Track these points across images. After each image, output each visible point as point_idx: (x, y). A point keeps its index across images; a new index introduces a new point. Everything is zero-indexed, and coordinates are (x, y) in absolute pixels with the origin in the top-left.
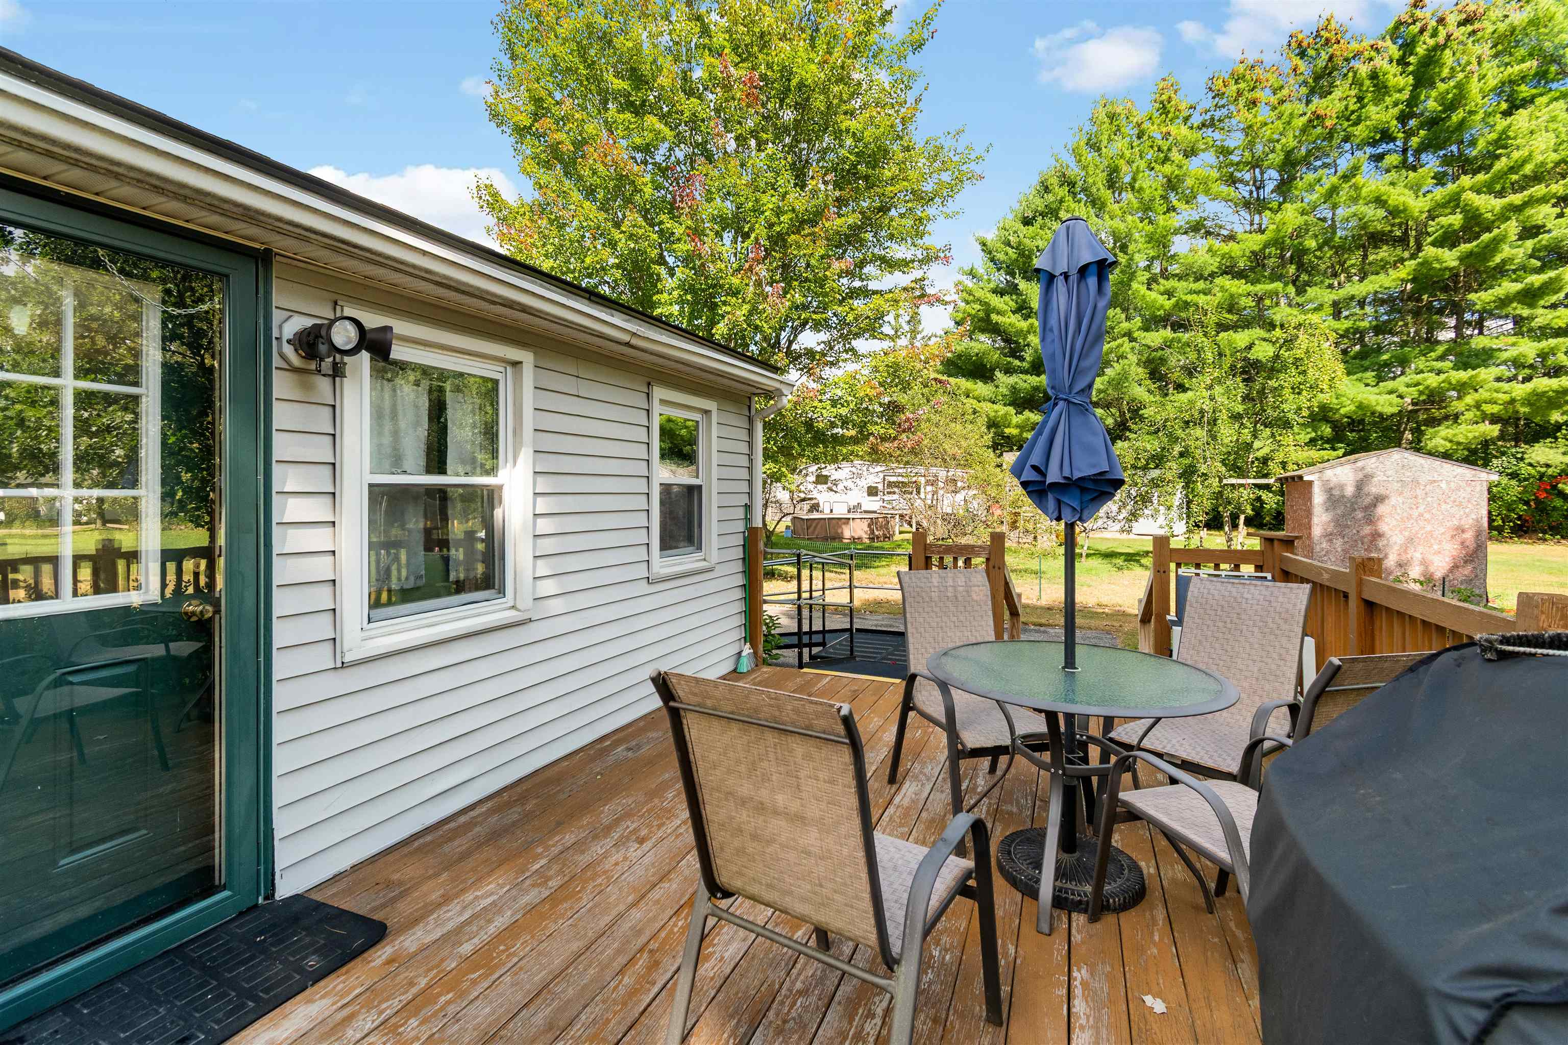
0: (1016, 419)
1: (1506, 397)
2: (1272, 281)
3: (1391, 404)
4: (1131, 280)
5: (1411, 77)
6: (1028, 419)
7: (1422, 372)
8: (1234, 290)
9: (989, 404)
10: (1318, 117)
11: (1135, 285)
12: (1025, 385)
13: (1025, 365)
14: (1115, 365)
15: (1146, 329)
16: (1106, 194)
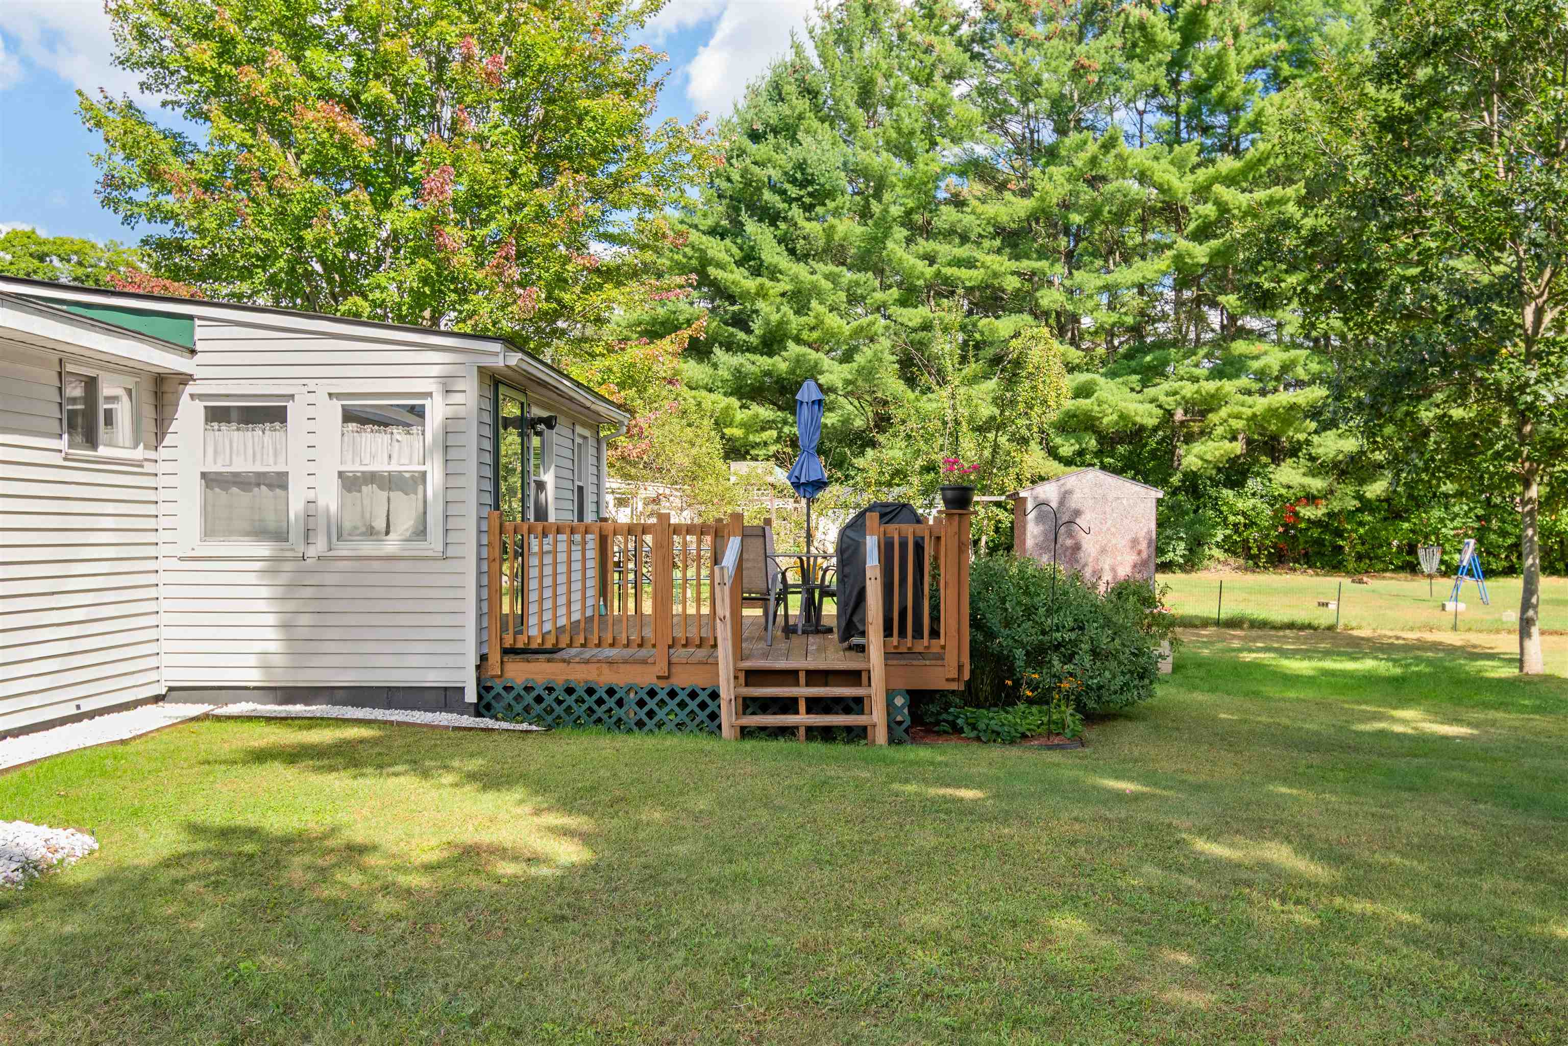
0: (740, 416)
1: (1248, 412)
2: (1039, 259)
3: (1150, 415)
4: (886, 237)
5: (1178, 35)
6: (757, 415)
7: (1182, 379)
8: (996, 267)
9: (704, 393)
10: (1083, 67)
11: (890, 245)
12: (753, 368)
13: (753, 340)
14: (865, 349)
15: (903, 303)
16: (859, 115)
